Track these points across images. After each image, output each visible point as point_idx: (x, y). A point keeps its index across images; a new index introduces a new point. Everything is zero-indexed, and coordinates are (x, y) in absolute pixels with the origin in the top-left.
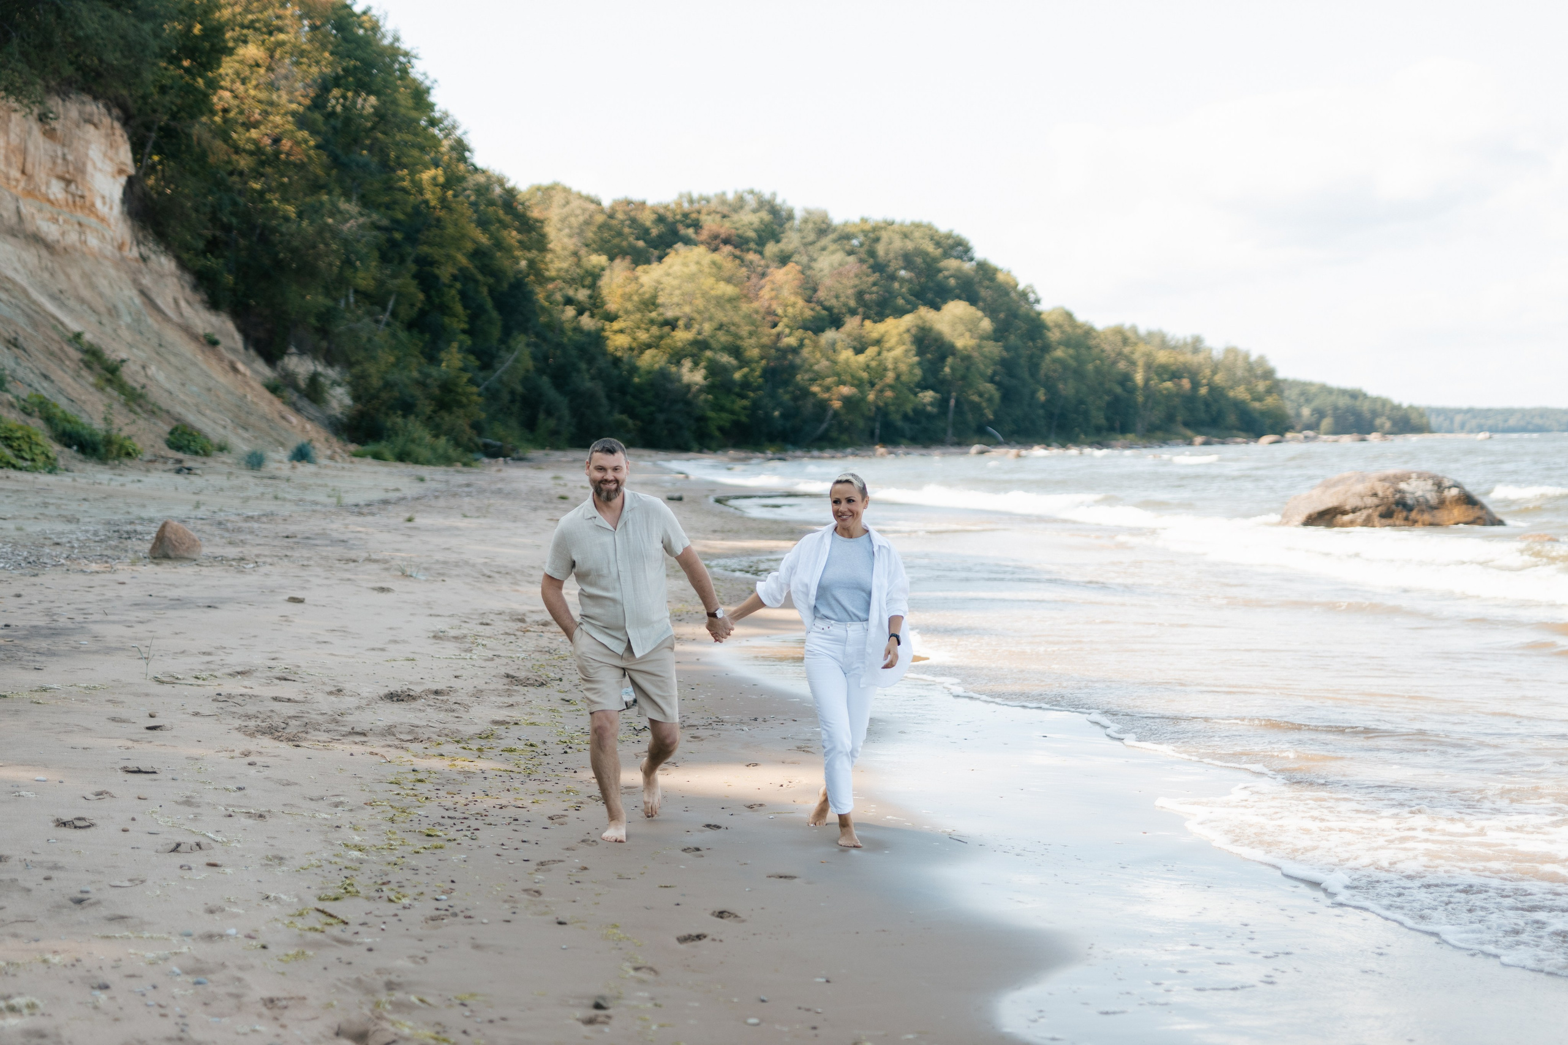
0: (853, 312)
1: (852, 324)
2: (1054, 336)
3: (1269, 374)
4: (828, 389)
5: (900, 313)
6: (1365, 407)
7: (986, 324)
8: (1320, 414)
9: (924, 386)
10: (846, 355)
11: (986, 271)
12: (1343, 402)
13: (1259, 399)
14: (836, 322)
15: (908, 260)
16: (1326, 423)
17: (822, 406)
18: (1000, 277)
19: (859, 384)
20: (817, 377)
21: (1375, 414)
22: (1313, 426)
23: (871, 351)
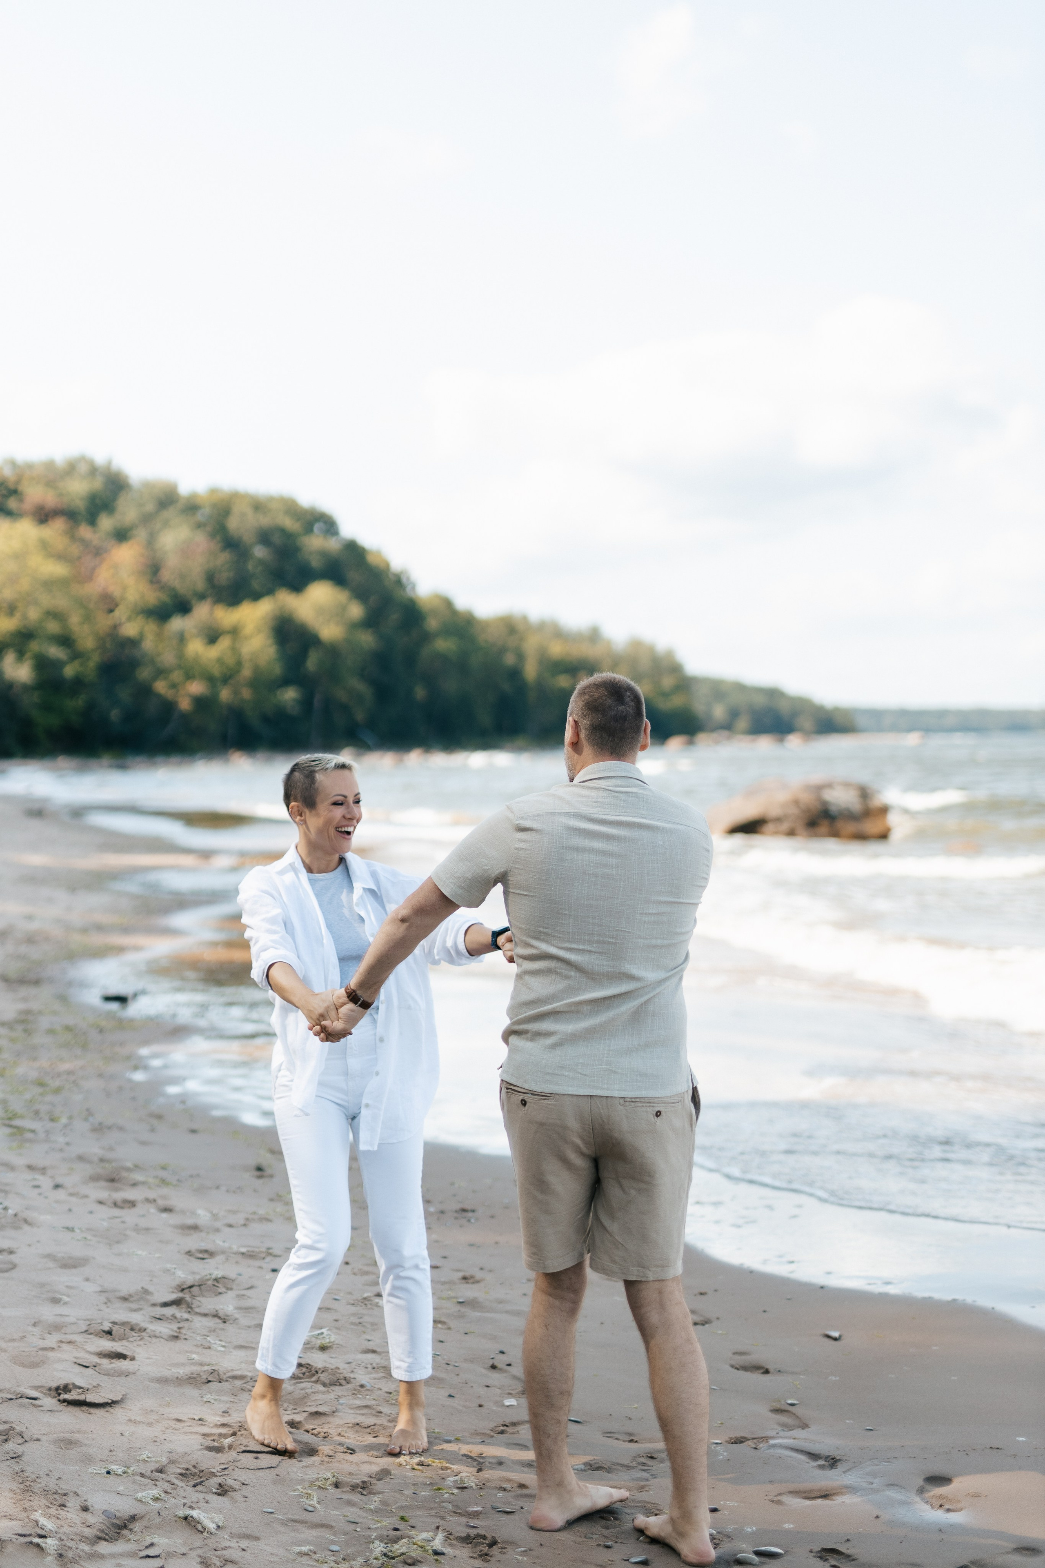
0: (202, 597)
1: (202, 612)
2: (432, 624)
3: (676, 669)
4: (174, 686)
5: (256, 597)
6: (784, 707)
7: (356, 611)
8: (734, 714)
9: (285, 682)
10: (196, 647)
11: (354, 550)
12: (760, 701)
13: (665, 695)
14: (183, 607)
15: (265, 537)
16: (743, 723)
17: (169, 707)
18: (371, 559)
19: (210, 679)
20: (161, 672)
21: (795, 714)
22: (728, 726)
23: (224, 643)
